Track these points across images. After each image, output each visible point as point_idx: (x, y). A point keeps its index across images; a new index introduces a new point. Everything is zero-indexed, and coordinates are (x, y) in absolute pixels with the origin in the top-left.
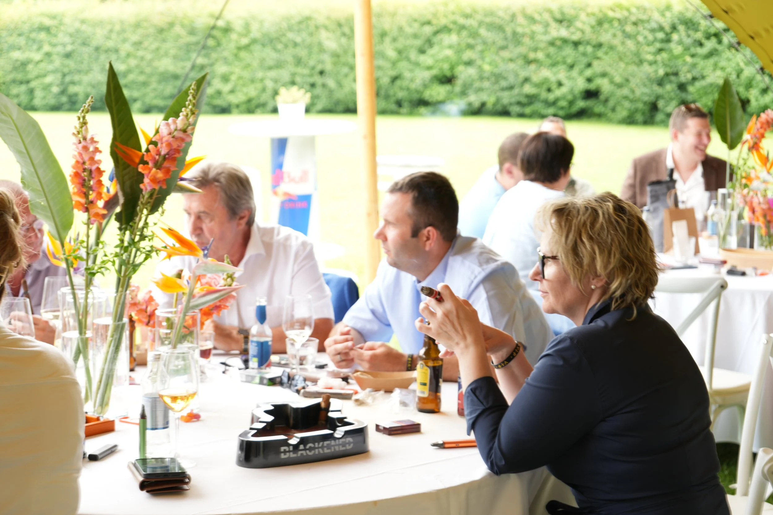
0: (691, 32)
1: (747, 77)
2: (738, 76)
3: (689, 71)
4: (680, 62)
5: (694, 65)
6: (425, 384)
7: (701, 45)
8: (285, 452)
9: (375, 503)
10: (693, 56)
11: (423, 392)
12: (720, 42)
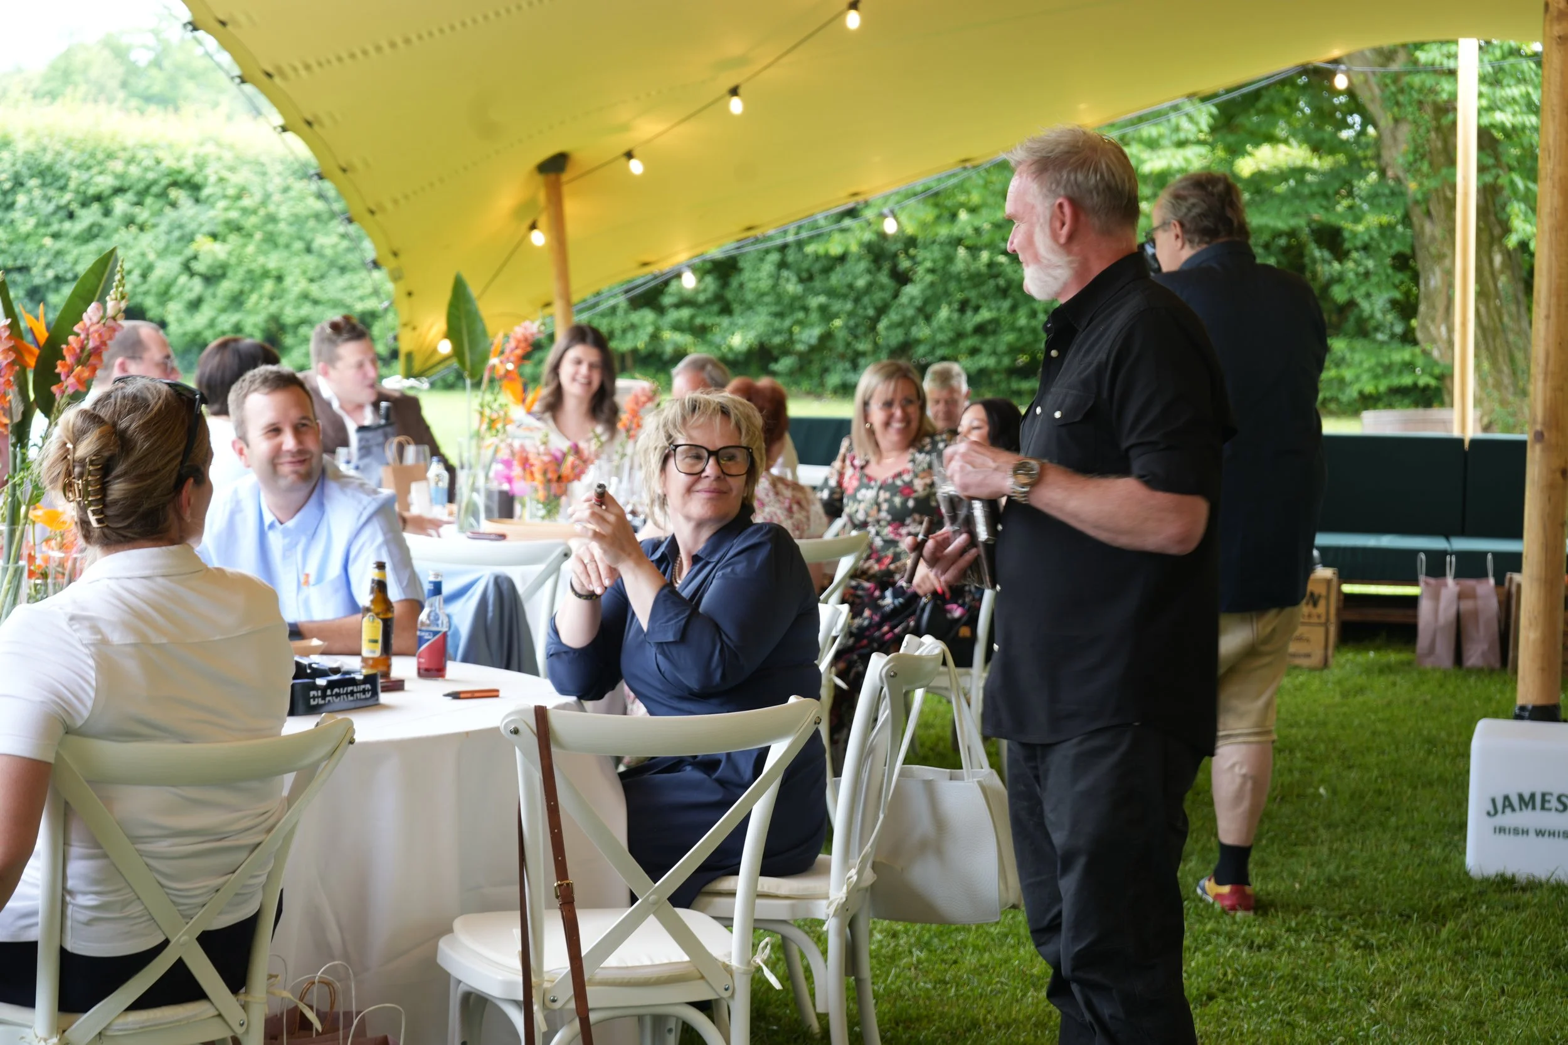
0: (51, 192)
1: (161, 278)
2: (144, 276)
3: (48, 266)
4: (31, 247)
5: (58, 254)
6: (375, 641)
7: (71, 216)
8: (314, 698)
9: (467, 734)
10: (56, 236)
11: (374, 652)
12: (107, 213)
